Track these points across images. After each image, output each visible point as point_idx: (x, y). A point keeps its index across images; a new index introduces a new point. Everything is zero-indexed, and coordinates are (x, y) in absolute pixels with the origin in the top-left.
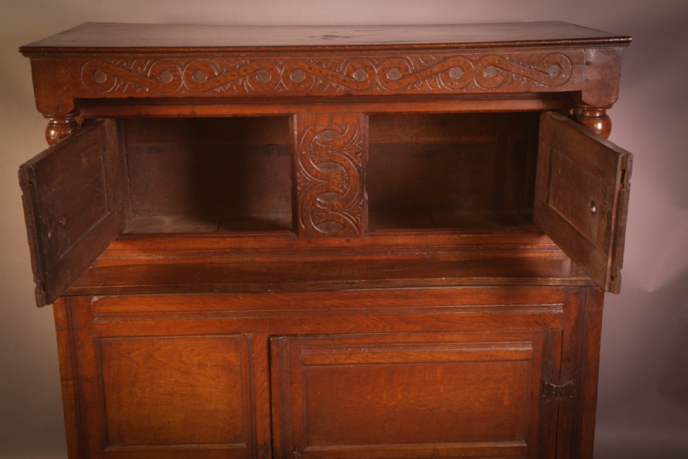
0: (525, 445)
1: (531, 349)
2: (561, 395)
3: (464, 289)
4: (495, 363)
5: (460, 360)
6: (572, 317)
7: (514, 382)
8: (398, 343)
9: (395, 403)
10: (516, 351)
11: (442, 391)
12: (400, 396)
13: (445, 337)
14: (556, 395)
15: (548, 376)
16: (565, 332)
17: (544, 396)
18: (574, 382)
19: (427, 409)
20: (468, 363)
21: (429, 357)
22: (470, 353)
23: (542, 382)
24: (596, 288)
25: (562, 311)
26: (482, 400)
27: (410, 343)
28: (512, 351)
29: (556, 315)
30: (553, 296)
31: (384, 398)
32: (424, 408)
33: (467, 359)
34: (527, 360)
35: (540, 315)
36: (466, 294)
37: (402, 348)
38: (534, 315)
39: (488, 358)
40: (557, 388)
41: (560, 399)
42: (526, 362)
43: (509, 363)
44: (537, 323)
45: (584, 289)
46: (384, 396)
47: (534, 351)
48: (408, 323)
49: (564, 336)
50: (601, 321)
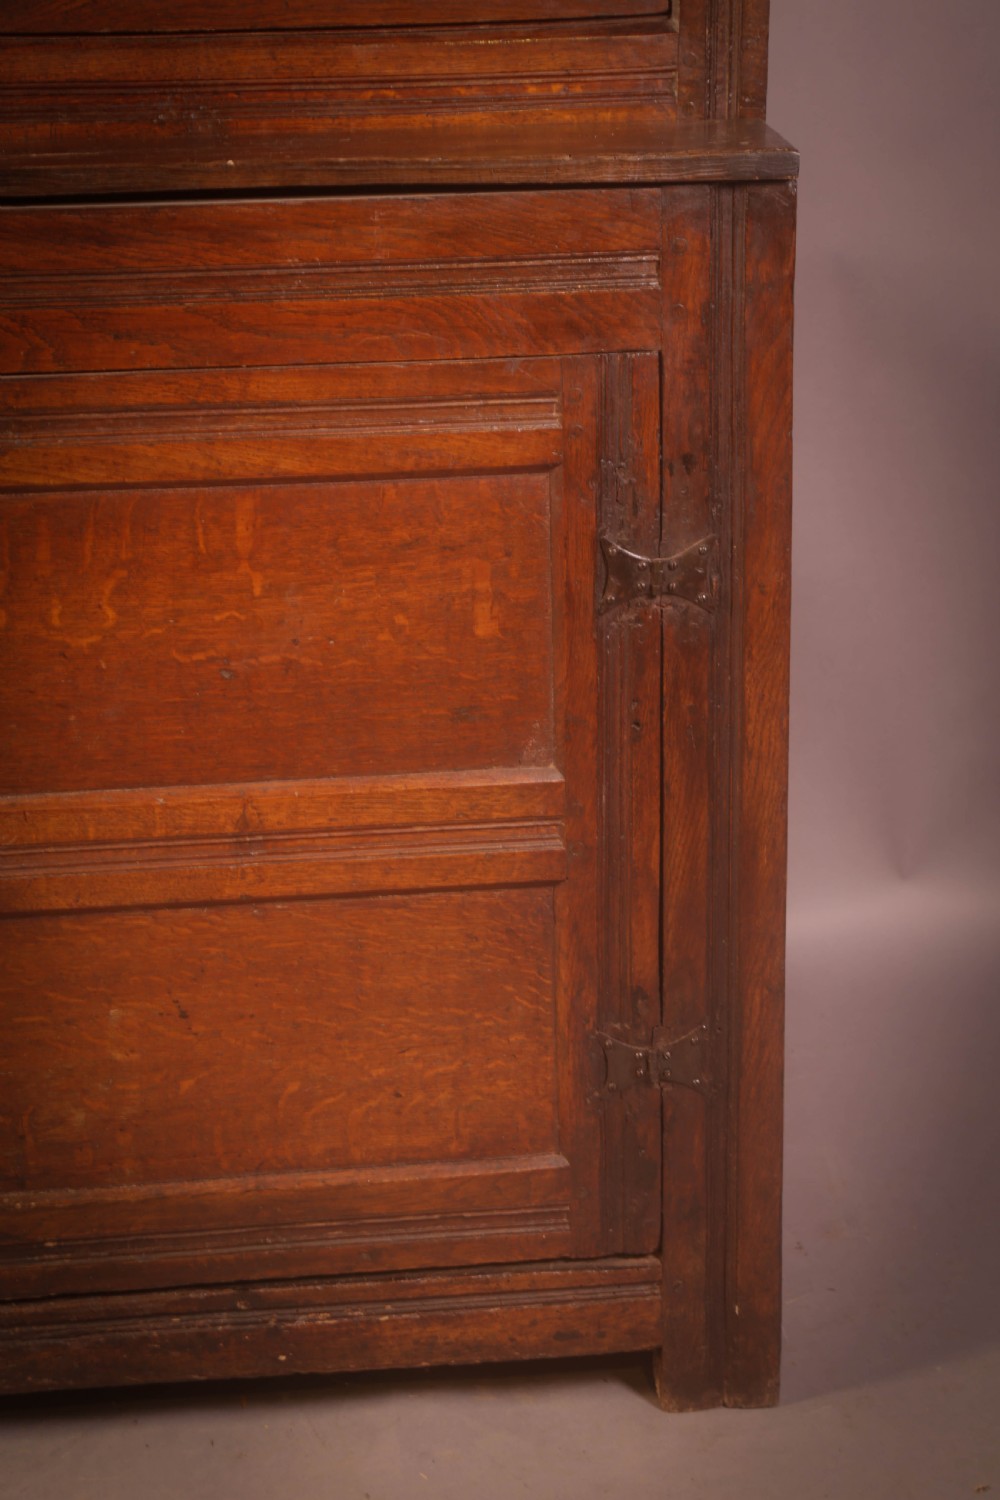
0: (557, 778)
1: (556, 425)
2: (670, 592)
3: (308, 203)
4: (435, 482)
5: (313, 470)
6: (690, 305)
7: (508, 554)
8: (89, 409)
9: (94, 639)
10: (507, 436)
11: (257, 591)
12: (111, 613)
13: (253, 387)
14: (651, 595)
15: (622, 525)
16: (667, 362)
17: (611, 597)
18: (710, 543)
19: (211, 660)
20: (344, 486)
21: (203, 464)
22: (344, 445)
23: (604, 545)
24: (766, 190)
25: (654, 283)
26: (400, 619)
27: (128, 409)
28: (490, 436)
29: (633, 296)
30: (622, 224)
31: (56, 622)
32: (200, 656)
33: (337, 468)
34: (544, 468)
35: (579, 298)
36: (318, 226)
37: (102, 430)
38: (561, 299)
39: (409, 464)
40: (651, 566)
41: (667, 608)
42: (542, 477)
43: (484, 481)
44: (573, 329)
45: (726, 196)
46: (56, 612)
47: (567, 433)
48: (116, 337)
49: (667, 376)
50: (789, 317)
